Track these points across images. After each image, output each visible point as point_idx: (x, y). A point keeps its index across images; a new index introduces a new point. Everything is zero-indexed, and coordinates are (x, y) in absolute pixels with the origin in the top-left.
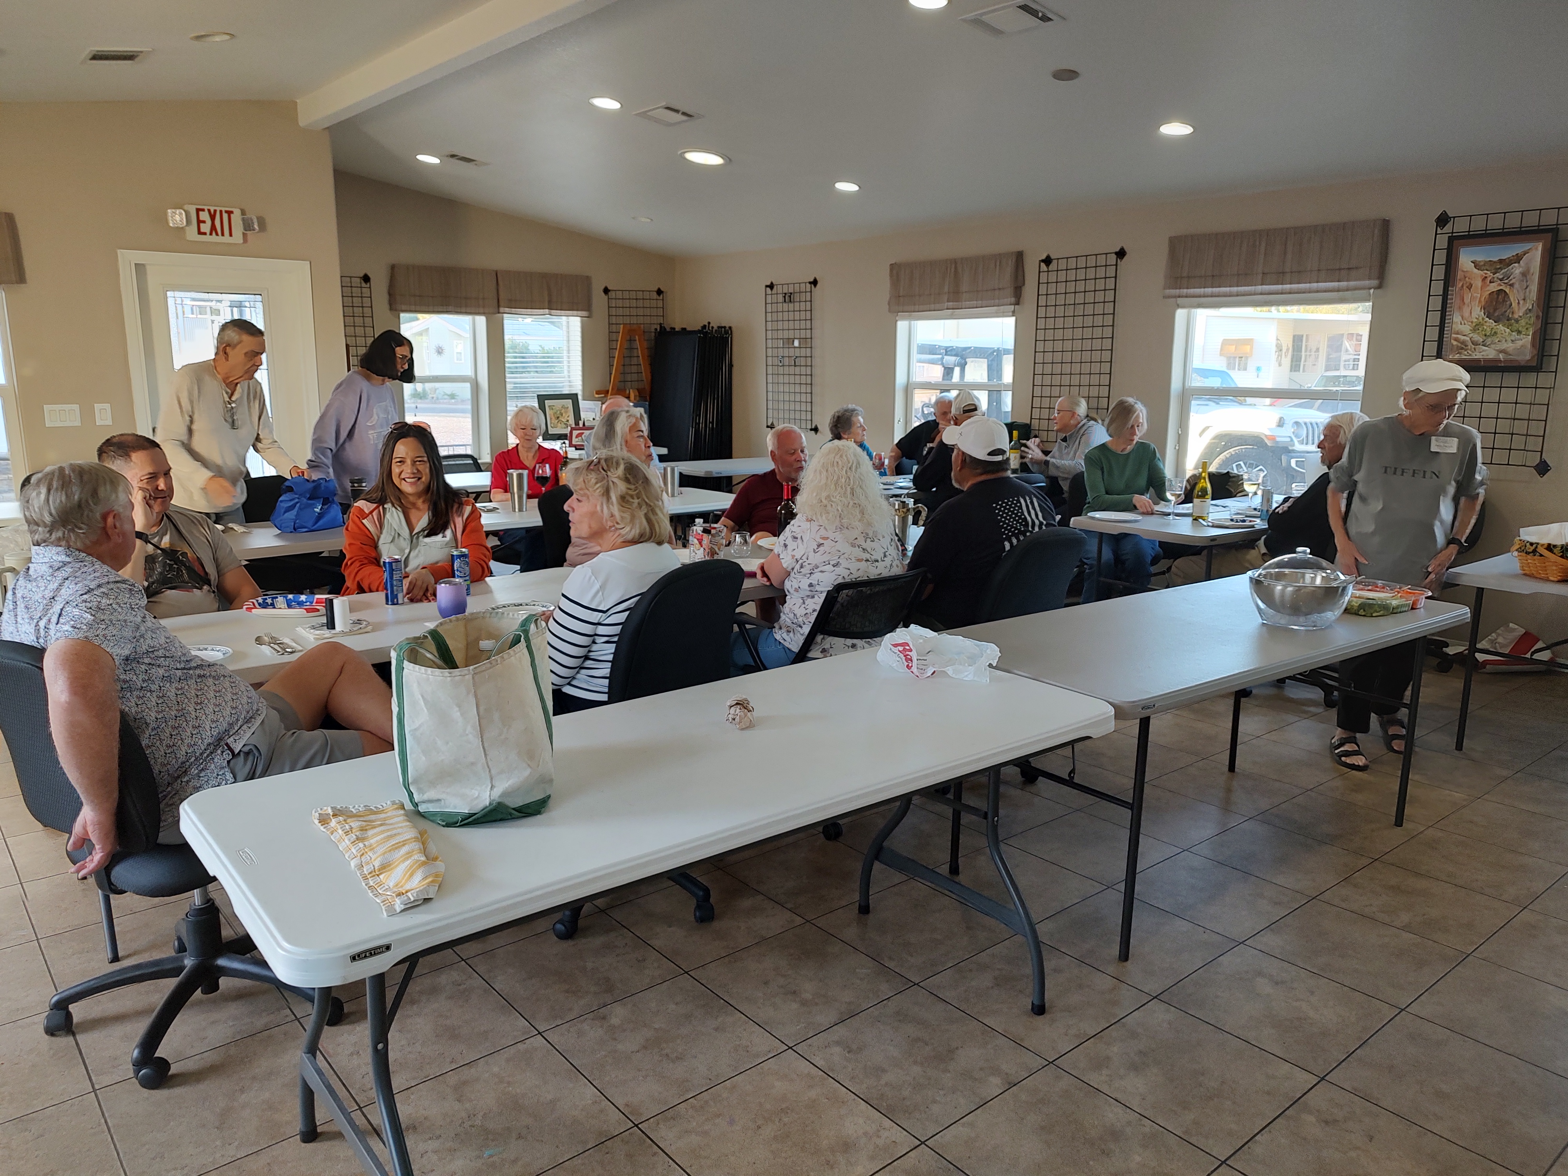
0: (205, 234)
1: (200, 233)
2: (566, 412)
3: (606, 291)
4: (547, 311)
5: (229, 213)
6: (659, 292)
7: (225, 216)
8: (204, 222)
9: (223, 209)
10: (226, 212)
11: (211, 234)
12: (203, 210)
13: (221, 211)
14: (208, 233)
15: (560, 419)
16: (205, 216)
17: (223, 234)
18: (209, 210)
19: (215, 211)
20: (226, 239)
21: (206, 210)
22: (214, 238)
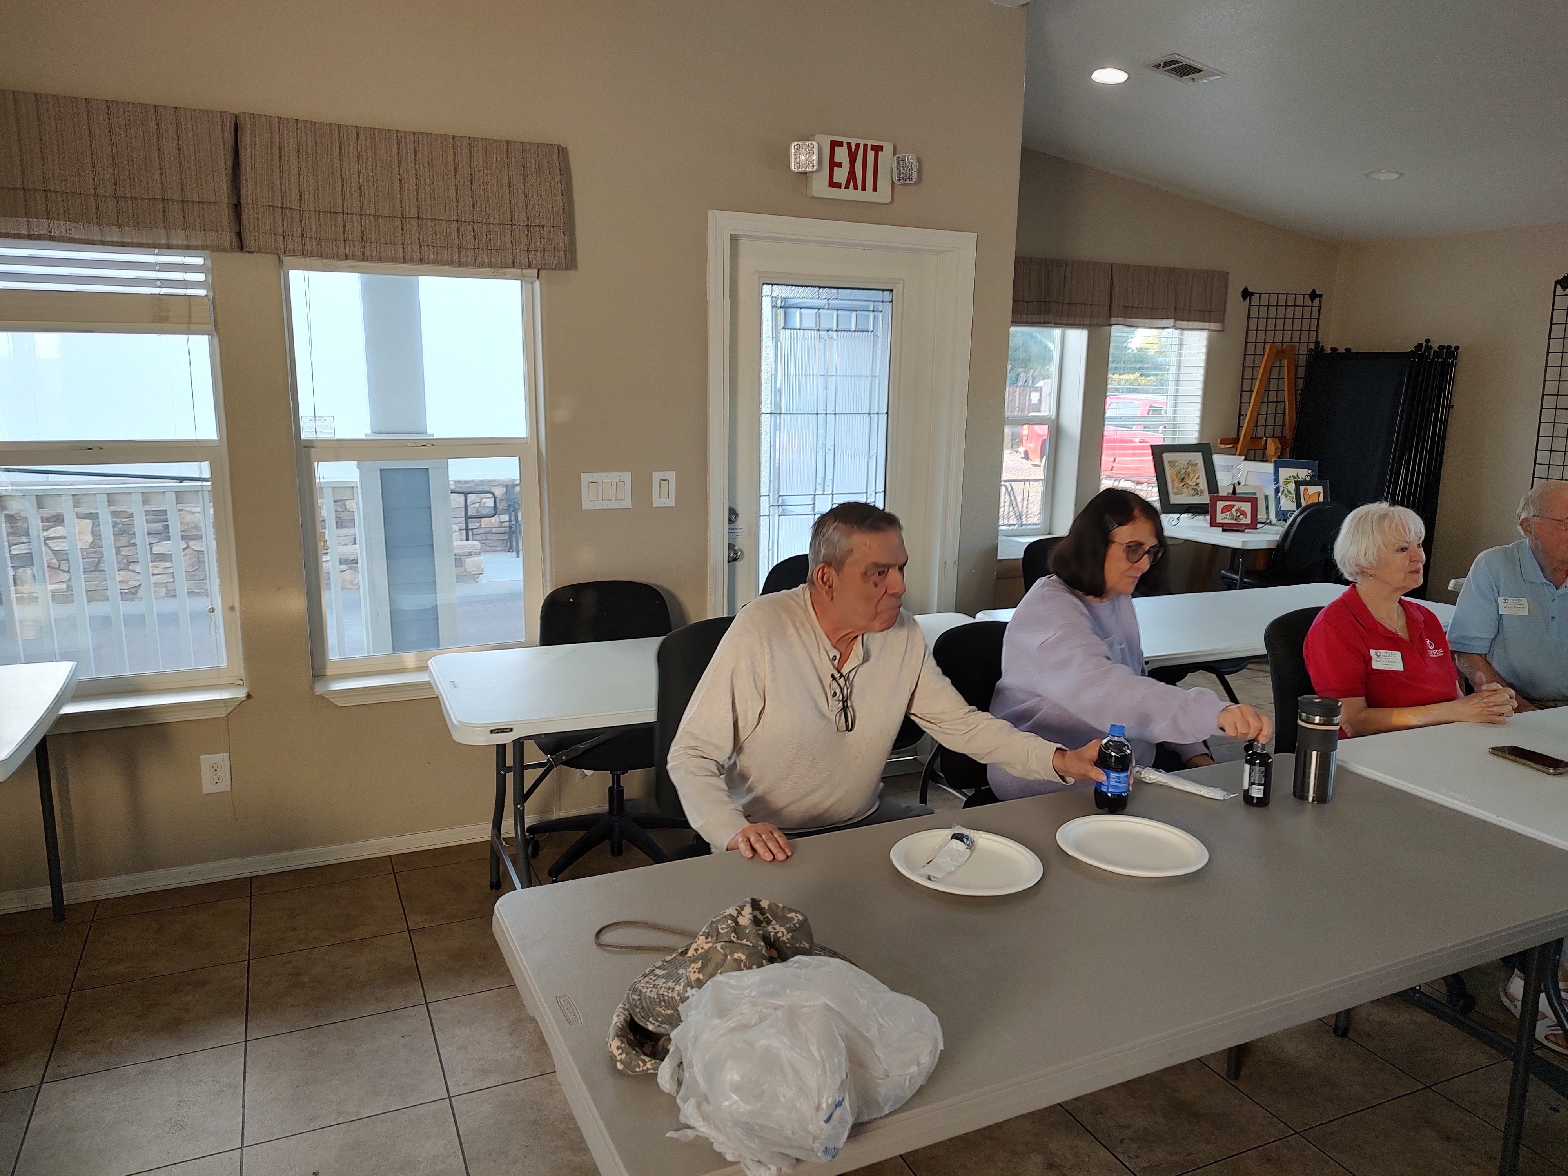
0: (839, 186)
1: (833, 184)
2: (1195, 471)
3: (1246, 294)
4: (1171, 322)
5: (877, 149)
6: (1314, 295)
7: (871, 154)
8: (840, 165)
9: (870, 143)
10: (873, 147)
11: (847, 187)
12: (840, 144)
13: (866, 146)
14: (843, 186)
15: (1186, 481)
16: (842, 154)
17: (864, 188)
18: (849, 144)
19: (858, 145)
20: (868, 195)
21: (845, 144)
22: (851, 194)
